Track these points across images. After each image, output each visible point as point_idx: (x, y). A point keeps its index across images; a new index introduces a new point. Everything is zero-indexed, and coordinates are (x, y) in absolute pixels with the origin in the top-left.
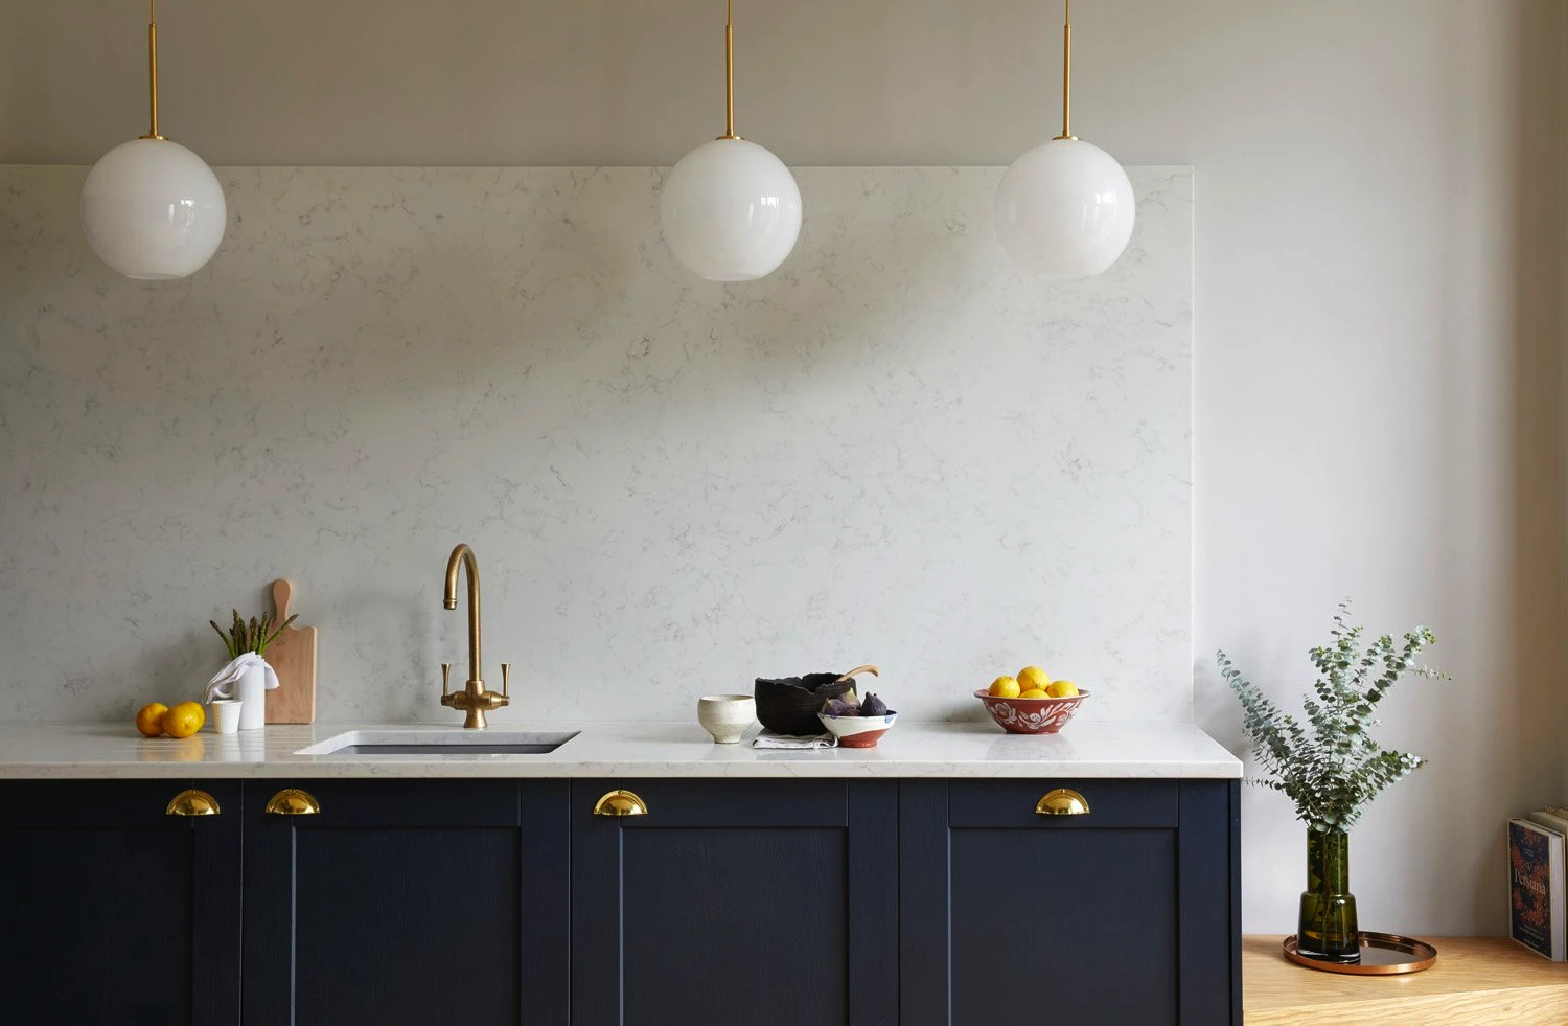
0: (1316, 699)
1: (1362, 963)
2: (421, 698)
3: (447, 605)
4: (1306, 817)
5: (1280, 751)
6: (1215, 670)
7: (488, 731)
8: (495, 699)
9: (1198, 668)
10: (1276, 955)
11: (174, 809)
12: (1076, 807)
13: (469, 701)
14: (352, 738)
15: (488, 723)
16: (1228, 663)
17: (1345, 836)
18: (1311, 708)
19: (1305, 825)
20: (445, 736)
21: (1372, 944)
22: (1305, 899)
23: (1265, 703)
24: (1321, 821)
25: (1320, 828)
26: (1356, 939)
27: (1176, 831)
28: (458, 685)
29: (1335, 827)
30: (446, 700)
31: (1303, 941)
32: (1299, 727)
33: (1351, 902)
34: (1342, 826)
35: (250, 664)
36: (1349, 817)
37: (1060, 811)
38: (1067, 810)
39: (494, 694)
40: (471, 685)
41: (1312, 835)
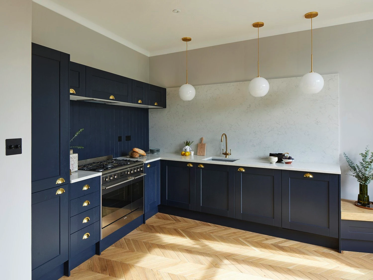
0: (362, 161)
1: (370, 207)
2: (220, 153)
3: (221, 141)
4: (359, 181)
5: (355, 170)
6: (343, 156)
7: (228, 158)
8: (229, 154)
9: (340, 155)
10: (353, 204)
11: (188, 165)
12: (311, 176)
13: (226, 154)
14: (211, 158)
15: (228, 157)
16: (346, 155)
17: (367, 185)
18: (362, 163)
19: (359, 183)
20: (222, 158)
21: (372, 204)
22: (359, 195)
23: (352, 162)
24: (362, 182)
25: (361, 184)
26: (369, 203)
27: (329, 182)
28: (224, 152)
29: (364, 183)
30: (223, 154)
31: (358, 202)
32: (359, 166)
33: (368, 197)
34: (366, 183)
35: (187, 147)
36: (367, 182)
37: (308, 177)
38: (309, 177)
39: (229, 153)
40: (226, 152)
41: (360, 184)
